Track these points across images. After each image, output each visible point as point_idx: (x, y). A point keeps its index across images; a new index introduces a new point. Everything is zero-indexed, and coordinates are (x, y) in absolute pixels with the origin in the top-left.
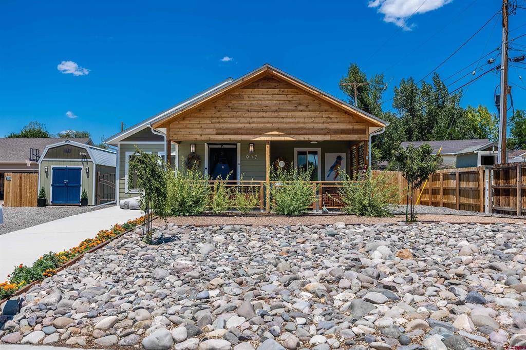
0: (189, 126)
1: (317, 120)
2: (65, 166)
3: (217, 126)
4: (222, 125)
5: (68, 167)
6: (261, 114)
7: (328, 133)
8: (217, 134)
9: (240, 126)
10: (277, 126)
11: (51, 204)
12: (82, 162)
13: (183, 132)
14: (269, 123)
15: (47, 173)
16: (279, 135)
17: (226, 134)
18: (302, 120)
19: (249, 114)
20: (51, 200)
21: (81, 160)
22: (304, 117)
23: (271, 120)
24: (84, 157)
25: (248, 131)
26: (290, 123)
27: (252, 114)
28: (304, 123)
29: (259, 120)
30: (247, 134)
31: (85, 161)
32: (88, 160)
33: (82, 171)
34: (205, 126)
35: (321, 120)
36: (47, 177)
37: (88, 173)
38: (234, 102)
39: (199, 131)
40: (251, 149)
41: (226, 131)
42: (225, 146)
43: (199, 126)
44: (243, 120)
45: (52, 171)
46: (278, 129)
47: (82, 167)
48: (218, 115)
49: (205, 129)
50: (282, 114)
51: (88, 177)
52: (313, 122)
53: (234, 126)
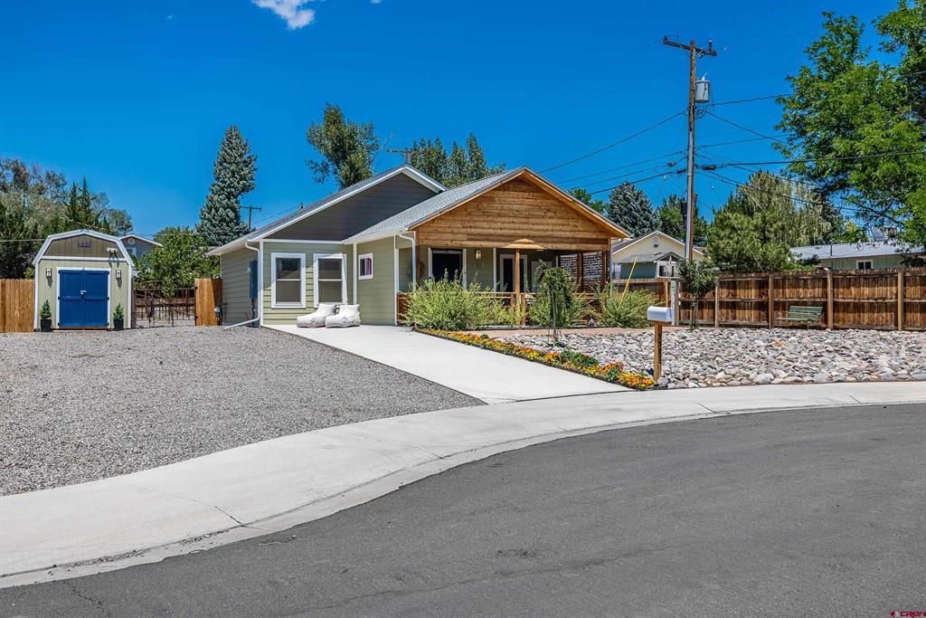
0: (439, 229)
1: (564, 228)
2: (81, 269)
3: (469, 230)
4: (473, 230)
5: (86, 269)
6: (511, 219)
7: (575, 243)
8: (469, 240)
9: (491, 231)
10: (526, 233)
11: (58, 327)
12: (110, 262)
13: (434, 237)
14: (519, 229)
15: (49, 278)
16: (529, 243)
17: (478, 240)
18: (550, 228)
19: (499, 219)
20: (58, 321)
21: (107, 259)
22: (553, 224)
23: (521, 226)
24: (111, 254)
25: (500, 238)
26: (539, 230)
27: (503, 219)
28: (553, 230)
29: (511, 225)
30: (499, 241)
31: (114, 261)
32: (120, 259)
33: (109, 276)
34: (455, 231)
35: (568, 228)
36: (50, 284)
37: (119, 280)
38: (485, 205)
39: (450, 236)
40: (478, 255)
41: (477, 237)
42: (450, 252)
43: (450, 230)
44: (494, 225)
45: (58, 275)
46: (528, 237)
47: (109, 270)
48: (468, 218)
49: (456, 234)
50: (532, 220)
51: (120, 286)
52: (560, 230)
53: (484, 231)
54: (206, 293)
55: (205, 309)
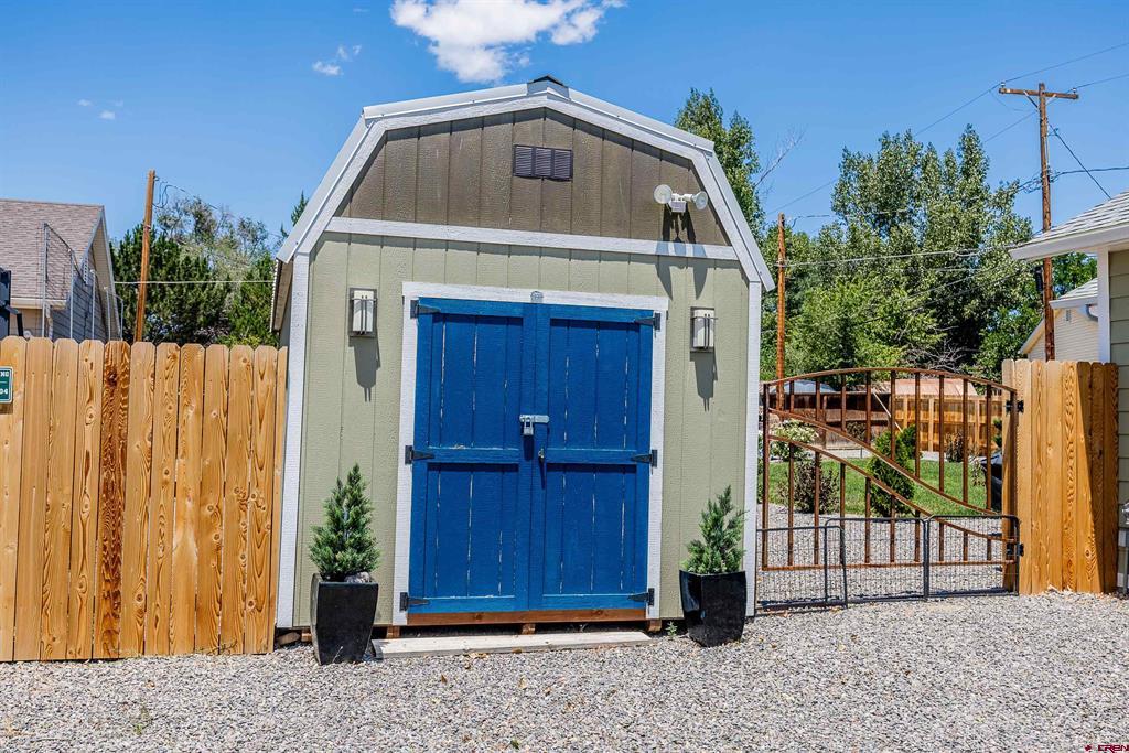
2: (523, 296)
5: (552, 297)
11: (400, 618)
12: (662, 263)
15: (363, 341)
20: (401, 584)
21: (650, 247)
24: (677, 223)
31: (683, 261)
32: (711, 251)
33: (659, 339)
36: (366, 377)
37: (703, 355)
45: (411, 328)
47: (659, 304)
51: (706, 390)
54: (1056, 429)
55: (1053, 508)
